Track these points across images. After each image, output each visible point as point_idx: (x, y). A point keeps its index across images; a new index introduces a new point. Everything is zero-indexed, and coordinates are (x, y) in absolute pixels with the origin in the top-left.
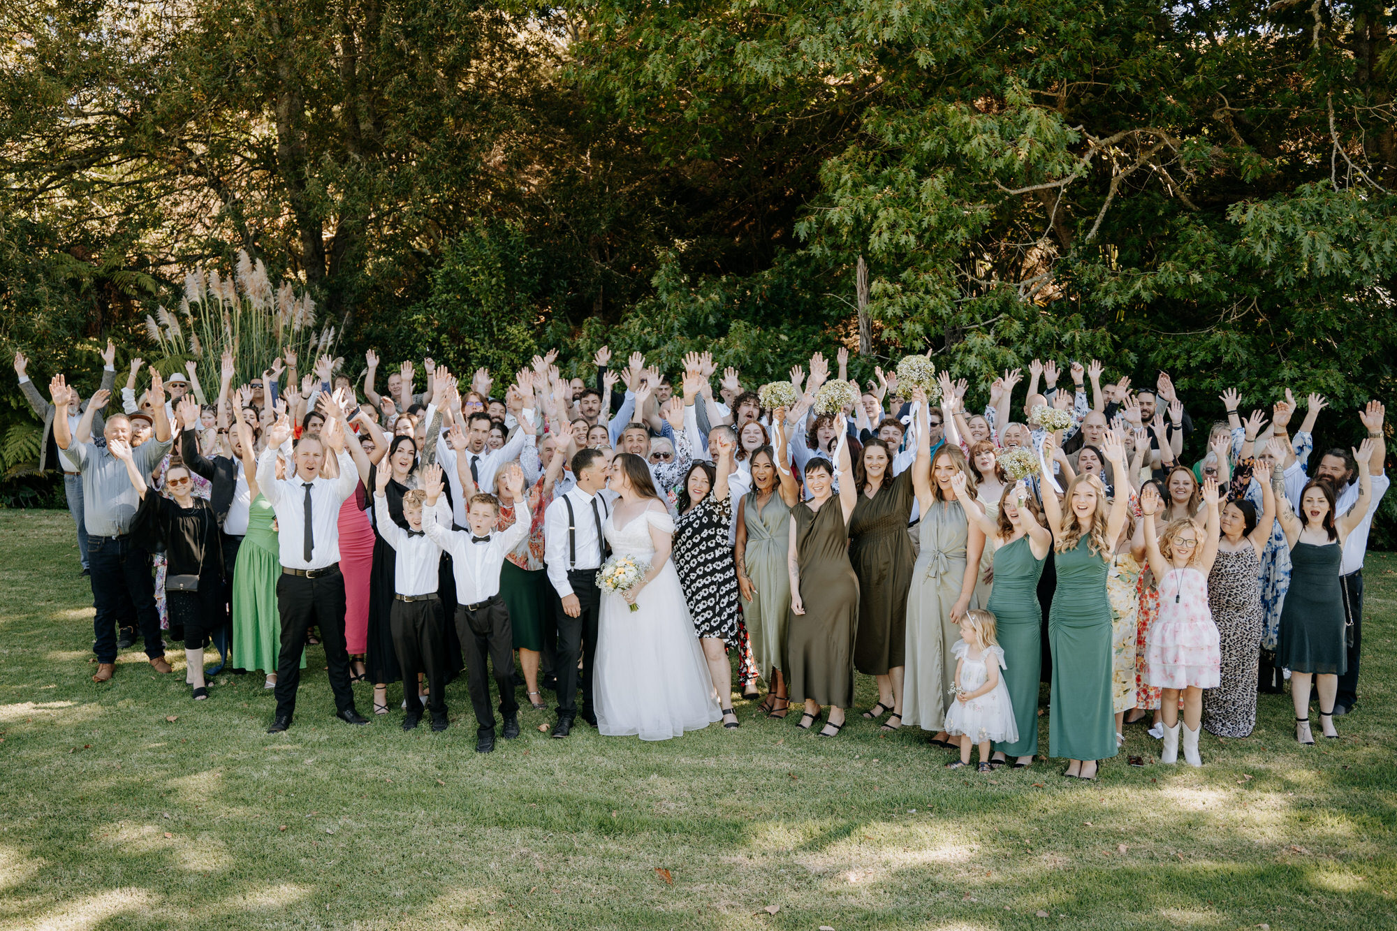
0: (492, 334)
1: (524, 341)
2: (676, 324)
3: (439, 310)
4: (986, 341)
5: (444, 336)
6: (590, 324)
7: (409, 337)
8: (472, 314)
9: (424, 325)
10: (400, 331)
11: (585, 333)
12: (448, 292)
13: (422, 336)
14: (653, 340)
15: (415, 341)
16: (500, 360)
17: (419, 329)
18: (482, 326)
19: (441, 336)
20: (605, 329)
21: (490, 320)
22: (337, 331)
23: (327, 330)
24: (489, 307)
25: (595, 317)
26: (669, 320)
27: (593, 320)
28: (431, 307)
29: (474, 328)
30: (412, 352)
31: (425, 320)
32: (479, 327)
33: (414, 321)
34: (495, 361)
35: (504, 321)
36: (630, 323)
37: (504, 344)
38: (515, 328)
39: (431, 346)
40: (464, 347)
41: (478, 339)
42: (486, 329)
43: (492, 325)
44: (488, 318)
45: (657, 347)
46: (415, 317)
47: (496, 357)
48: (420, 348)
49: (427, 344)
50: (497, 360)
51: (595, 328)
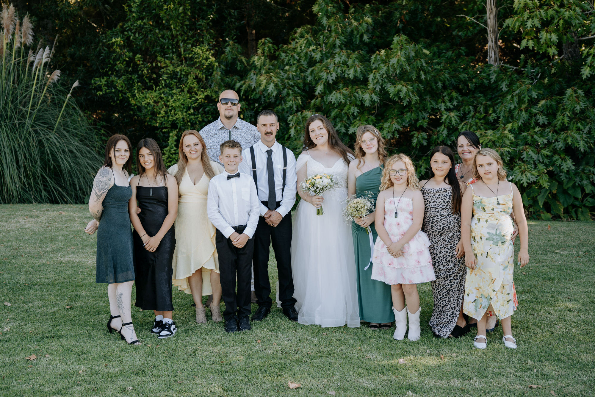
0: (179, 55)
1: (207, 59)
2: (338, 42)
3: (134, 33)
5: (138, 56)
6: (264, 44)
7: (109, 57)
8: (163, 37)
9: (122, 47)
10: (100, 53)
11: (260, 51)
12: (142, 19)
13: (121, 55)
14: (317, 56)
15: (115, 60)
16: (187, 75)
17: (118, 50)
18: (170, 47)
19: (136, 56)
20: (276, 48)
21: (178, 42)
22: (51, 49)
23: (41, 50)
24: (177, 31)
25: (268, 39)
26: (331, 39)
27: (266, 41)
28: (127, 31)
29: (164, 49)
30: (112, 69)
31: (122, 43)
32: (168, 48)
33: (113, 44)
34: (182, 76)
35: (188, 44)
36: (297, 43)
37: (191, 62)
38: (199, 48)
39: (128, 64)
40: (157, 65)
41: (167, 58)
42: (174, 50)
43: (179, 47)
44: (176, 40)
45: (321, 61)
46: (114, 40)
47: (183, 73)
48: (119, 66)
49: (125, 63)
50: (184, 75)
51: (268, 47)
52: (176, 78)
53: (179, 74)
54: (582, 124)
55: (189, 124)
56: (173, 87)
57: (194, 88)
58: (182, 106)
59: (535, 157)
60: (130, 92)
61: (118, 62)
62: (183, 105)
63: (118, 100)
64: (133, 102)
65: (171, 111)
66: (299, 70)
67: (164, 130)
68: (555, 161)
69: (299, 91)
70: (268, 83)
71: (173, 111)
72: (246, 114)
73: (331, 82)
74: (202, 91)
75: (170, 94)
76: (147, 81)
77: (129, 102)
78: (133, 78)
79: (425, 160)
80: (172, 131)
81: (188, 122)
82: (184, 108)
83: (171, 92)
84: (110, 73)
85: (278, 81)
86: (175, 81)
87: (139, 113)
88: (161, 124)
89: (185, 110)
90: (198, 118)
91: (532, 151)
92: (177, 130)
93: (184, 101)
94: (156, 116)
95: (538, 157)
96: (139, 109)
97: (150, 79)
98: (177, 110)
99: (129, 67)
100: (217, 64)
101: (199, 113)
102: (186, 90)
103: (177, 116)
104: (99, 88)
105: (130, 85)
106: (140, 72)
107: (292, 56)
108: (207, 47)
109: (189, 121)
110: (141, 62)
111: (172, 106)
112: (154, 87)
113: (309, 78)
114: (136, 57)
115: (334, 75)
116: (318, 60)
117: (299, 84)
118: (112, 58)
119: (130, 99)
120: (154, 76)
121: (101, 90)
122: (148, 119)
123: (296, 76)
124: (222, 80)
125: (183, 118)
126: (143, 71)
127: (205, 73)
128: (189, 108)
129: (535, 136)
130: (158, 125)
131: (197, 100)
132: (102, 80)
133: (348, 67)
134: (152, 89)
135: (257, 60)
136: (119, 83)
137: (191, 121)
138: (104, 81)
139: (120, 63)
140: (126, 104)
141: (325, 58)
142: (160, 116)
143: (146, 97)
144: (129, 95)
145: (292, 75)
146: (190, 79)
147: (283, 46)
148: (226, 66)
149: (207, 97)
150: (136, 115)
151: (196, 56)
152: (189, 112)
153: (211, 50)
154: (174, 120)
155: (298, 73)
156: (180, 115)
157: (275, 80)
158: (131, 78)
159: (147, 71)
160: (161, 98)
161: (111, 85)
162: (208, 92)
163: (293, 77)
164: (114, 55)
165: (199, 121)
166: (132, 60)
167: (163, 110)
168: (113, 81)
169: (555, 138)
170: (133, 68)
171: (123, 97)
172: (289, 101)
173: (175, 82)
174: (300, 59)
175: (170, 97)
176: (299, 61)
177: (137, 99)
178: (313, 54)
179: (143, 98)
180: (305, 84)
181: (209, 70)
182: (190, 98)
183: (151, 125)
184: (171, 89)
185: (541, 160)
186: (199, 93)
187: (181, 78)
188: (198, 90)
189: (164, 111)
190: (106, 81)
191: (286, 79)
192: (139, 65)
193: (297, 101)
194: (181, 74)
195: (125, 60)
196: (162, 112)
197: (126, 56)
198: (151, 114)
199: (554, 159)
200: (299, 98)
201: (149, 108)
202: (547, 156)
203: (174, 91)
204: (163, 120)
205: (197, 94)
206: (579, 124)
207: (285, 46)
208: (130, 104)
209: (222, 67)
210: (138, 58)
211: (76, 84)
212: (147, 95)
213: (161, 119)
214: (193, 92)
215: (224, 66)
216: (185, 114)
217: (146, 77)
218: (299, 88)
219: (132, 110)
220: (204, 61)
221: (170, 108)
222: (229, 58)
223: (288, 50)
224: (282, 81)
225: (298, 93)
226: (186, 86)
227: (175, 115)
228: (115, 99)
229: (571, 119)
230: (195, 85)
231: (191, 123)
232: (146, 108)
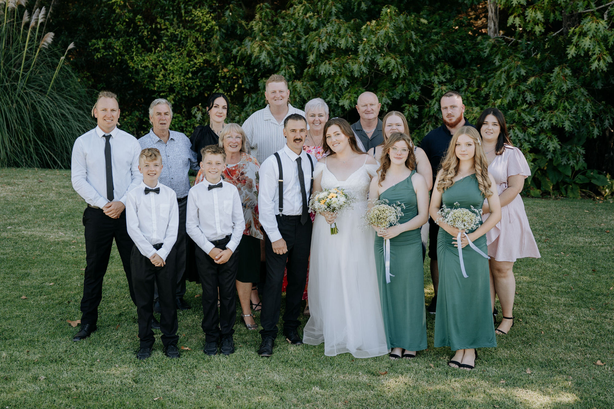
0: (180, 16)
1: (207, 22)
2: (334, 10)
4: (600, 26)
5: (139, 17)
6: (262, 9)
7: (109, 17)
9: (122, 7)
10: (101, 12)
11: (257, 16)
13: (120, 16)
14: (314, 23)
15: (115, 20)
16: (186, 38)
17: (118, 10)
18: (171, 9)
19: (136, 16)
20: (274, 14)
21: (178, 3)
22: (47, 10)
23: (38, 10)
25: (266, 4)
26: (328, 7)
27: (264, 6)
29: (165, 10)
30: (112, 30)
31: (122, 3)
32: (169, 9)
33: (113, 4)
34: (182, 39)
35: (190, 5)
36: (295, 8)
37: (191, 25)
38: (199, 11)
39: (128, 25)
40: (156, 26)
41: (168, 20)
42: (175, 12)
43: (180, 8)
45: (317, 29)
47: (183, 36)
48: (119, 27)
49: (125, 24)
50: (184, 38)
51: (266, 13)
52: (176, 41)
53: (179, 36)
54: (569, 103)
55: (187, 88)
56: (172, 50)
57: (194, 51)
58: (181, 70)
59: (521, 135)
60: (128, 54)
61: (118, 23)
62: (182, 68)
63: (116, 62)
64: (131, 64)
65: (169, 74)
66: (295, 37)
67: (161, 94)
68: (542, 140)
69: (293, 60)
70: (261, 51)
71: (171, 74)
72: (245, 80)
73: (322, 51)
74: (201, 55)
75: (168, 57)
76: (147, 43)
77: (127, 64)
78: (131, 40)
79: (417, 133)
80: (170, 94)
81: (185, 86)
82: (182, 72)
83: (170, 55)
84: (110, 34)
85: (271, 49)
86: (175, 43)
87: (136, 77)
88: (159, 88)
89: (183, 74)
90: (196, 82)
91: (518, 129)
92: (175, 94)
93: (183, 64)
94: (155, 80)
95: (524, 136)
96: (137, 72)
97: (151, 41)
98: (176, 73)
99: (130, 28)
100: (217, 28)
101: (197, 77)
102: (185, 52)
103: (174, 80)
104: (97, 50)
105: (128, 48)
106: (140, 33)
107: (290, 22)
108: (207, 10)
109: (187, 86)
110: (142, 24)
111: (170, 70)
112: (153, 49)
113: (303, 47)
114: (137, 18)
115: (326, 44)
116: (314, 27)
117: (293, 51)
118: (112, 18)
119: (129, 62)
120: (155, 37)
121: (99, 53)
122: (145, 83)
123: (292, 44)
124: (221, 44)
125: (181, 83)
126: (143, 32)
127: (205, 36)
128: (187, 73)
129: (523, 114)
130: (156, 89)
131: (195, 64)
132: (99, 43)
133: (340, 36)
134: (151, 51)
135: (256, 25)
136: (117, 45)
137: (189, 86)
138: (101, 44)
139: (120, 23)
140: (124, 66)
141: (322, 25)
142: (158, 79)
143: (144, 60)
144: (127, 57)
145: (288, 42)
146: (190, 42)
147: (281, 12)
148: (227, 29)
149: (205, 61)
150: (133, 78)
151: (196, 19)
152: (187, 76)
153: (211, 13)
154: (171, 84)
155: (294, 40)
156: (177, 79)
157: (269, 48)
158: (129, 40)
159: (148, 32)
160: (160, 61)
161: (108, 47)
162: (207, 57)
163: (288, 44)
164: (114, 15)
165: (197, 86)
166: (132, 20)
167: (161, 73)
168: (111, 43)
169: (542, 117)
170: (134, 28)
171: (122, 59)
172: (282, 70)
173: (174, 45)
174: (297, 26)
175: (168, 60)
176: (296, 27)
177: (135, 61)
178: (310, 21)
179: (141, 60)
180: (299, 52)
181: (210, 33)
182: (189, 62)
183: (148, 88)
184: (171, 52)
185: (527, 139)
187: (181, 40)
188: (197, 54)
189: (163, 75)
190: (103, 43)
191: (281, 46)
192: (140, 26)
193: (290, 70)
194: (181, 37)
195: (125, 21)
196: (160, 75)
197: (126, 16)
198: (149, 77)
199: (541, 138)
200: (292, 66)
201: (146, 72)
202: (533, 135)
203: (173, 54)
204: (161, 83)
205: (196, 58)
206: (566, 104)
207: (284, 11)
208: (128, 67)
209: (223, 30)
210: (139, 19)
211: (71, 46)
212: (146, 58)
213: (159, 82)
214: (192, 56)
215: (225, 29)
216: (182, 78)
217: (147, 39)
218: (293, 56)
219: (130, 72)
220: (204, 24)
221: (169, 72)
222: (229, 22)
223: (286, 15)
224: (276, 49)
225: (292, 61)
226: (185, 50)
227: (173, 78)
228: (114, 61)
229: (558, 97)
230: (194, 48)
231: (189, 88)
232: (143, 71)
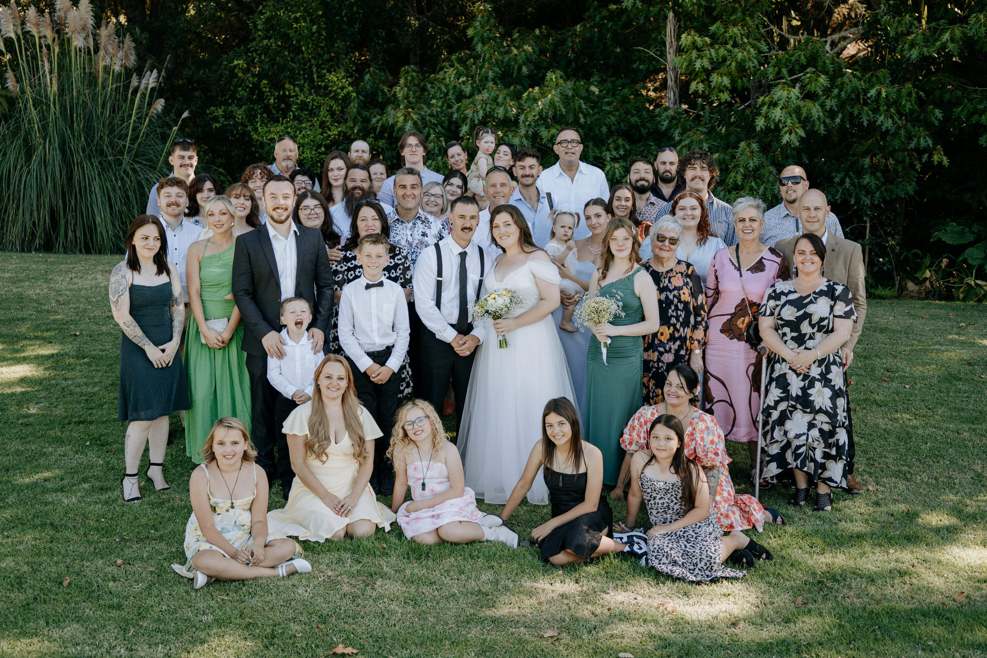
0: (312, 80)
1: (342, 88)
2: (491, 74)
3: (260, 55)
4: (792, 95)
5: (265, 81)
6: (407, 72)
7: (230, 82)
8: (292, 60)
9: (245, 71)
10: (221, 76)
11: (402, 81)
12: (269, 38)
13: (243, 81)
14: (467, 90)
15: (236, 86)
17: (240, 74)
18: (302, 73)
19: (262, 81)
20: (421, 77)
21: (310, 67)
22: (159, 73)
23: (149, 72)
24: (310, 54)
25: (412, 66)
26: (484, 70)
27: (410, 69)
28: (252, 52)
29: (294, 74)
30: (233, 96)
31: (245, 66)
32: (299, 73)
33: (235, 66)
34: (314, 107)
35: (323, 69)
36: (446, 72)
37: (324, 91)
38: (334, 75)
39: (252, 91)
40: (284, 93)
41: (298, 85)
42: (306, 76)
43: (312, 71)
44: (308, 64)
45: (471, 96)
46: (236, 62)
47: (316, 104)
48: (241, 93)
49: (248, 90)
50: (316, 106)
51: (412, 77)
52: (307, 110)
53: (311, 104)
54: (756, 183)
56: (302, 120)
57: (327, 121)
58: (312, 143)
60: (251, 124)
61: (240, 89)
62: (313, 141)
63: (237, 133)
64: (255, 137)
66: (446, 105)
70: (405, 121)
72: (386, 155)
73: (476, 122)
74: (336, 126)
75: (298, 129)
76: (274, 112)
77: (250, 136)
78: (255, 108)
81: (317, 162)
82: (314, 145)
83: (300, 126)
84: (230, 101)
86: (306, 112)
89: (314, 148)
93: (314, 137)
97: (278, 109)
98: (307, 147)
99: (254, 94)
100: (354, 94)
102: (317, 124)
103: (305, 155)
104: (216, 119)
105: (251, 117)
106: (266, 101)
107: (439, 88)
108: (343, 74)
109: (319, 162)
110: (268, 90)
112: (281, 119)
113: (455, 116)
114: (262, 83)
115: (481, 113)
116: (468, 94)
117: (443, 122)
118: (234, 83)
119: (252, 133)
120: (283, 106)
121: (218, 122)
123: (441, 113)
124: (359, 113)
125: (312, 158)
126: (269, 99)
127: (341, 104)
128: (320, 146)
131: (329, 136)
132: (219, 110)
133: (497, 105)
135: (400, 91)
136: (240, 113)
138: (220, 112)
139: (242, 89)
140: (247, 139)
141: (476, 92)
143: (270, 131)
144: (250, 128)
145: (437, 111)
146: (323, 112)
147: (429, 76)
148: (366, 97)
150: (257, 152)
151: (330, 84)
153: (347, 77)
155: (444, 108)
156: (307, 154)
157: (415, 117)
158: (253, 108)
159: (274, 99)
161: (229, 116)
162: (342, 128)
163: (437, 114)
164: (236, 80)
166: (256, 86)
168: (232, 111)
170: (258, 95)
171: (244, 131)
173: (305, 114)
174: (448, 92)
176: (447, 94)
177: (259, 133)
178: (463, 87)
179: (267, 132)
180: (451, 122)
181: (347, 99)
182: (322, 134)
184: (301, 122)
186: (332, 128)
187: (312, 109)
188: (332, 125)
190: (223, 111)
191: (429, 115)
192: (265, 92)
194: (313, 105)
195: (248, 87)
197: (249, 81)
200: (442, 139)
203: (304, 125)
205: (330, 130)
206: (753, 184)
207: (432, 76)
208: (251, 139)
209: (361, 97)
210: (264, 84)
211: (186, 114)
212: (272, 129)
214: (325, 127)
215: (363, 97)
216: (314, 152)
217: (273, 107)
218: (443, 127)
219: (254, 146)
220: (339, 91)
222: (368, 87)
223: (435, 80)
224: (423, 119)
226: (318, 120)
228: (234, 132)
229: (745, 176)
230: (328, 119)
232: (269, 144)
